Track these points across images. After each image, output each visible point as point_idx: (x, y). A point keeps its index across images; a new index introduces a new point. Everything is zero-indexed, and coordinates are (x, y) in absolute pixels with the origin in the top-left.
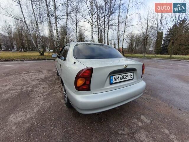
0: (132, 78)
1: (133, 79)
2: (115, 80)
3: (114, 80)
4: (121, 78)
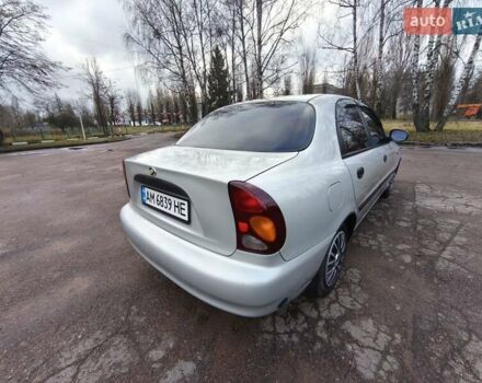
0: (186, 218)
1: (188, 223)
4: (157, 200)
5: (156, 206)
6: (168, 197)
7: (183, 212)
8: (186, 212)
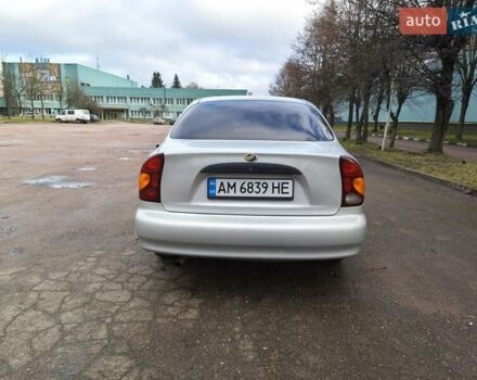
1: (290, 199)
2: (224, 190)
3: (220, 190)
4: (242, 188)
5: (239, 194)
6: (262, 181)
7: (285, 190)
8: (290, 190)
